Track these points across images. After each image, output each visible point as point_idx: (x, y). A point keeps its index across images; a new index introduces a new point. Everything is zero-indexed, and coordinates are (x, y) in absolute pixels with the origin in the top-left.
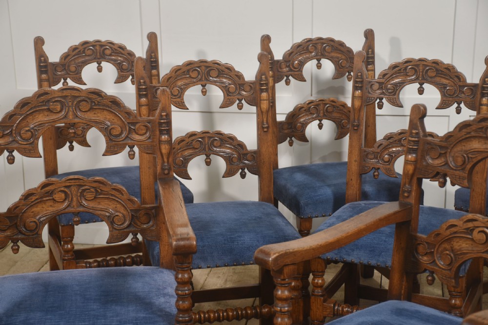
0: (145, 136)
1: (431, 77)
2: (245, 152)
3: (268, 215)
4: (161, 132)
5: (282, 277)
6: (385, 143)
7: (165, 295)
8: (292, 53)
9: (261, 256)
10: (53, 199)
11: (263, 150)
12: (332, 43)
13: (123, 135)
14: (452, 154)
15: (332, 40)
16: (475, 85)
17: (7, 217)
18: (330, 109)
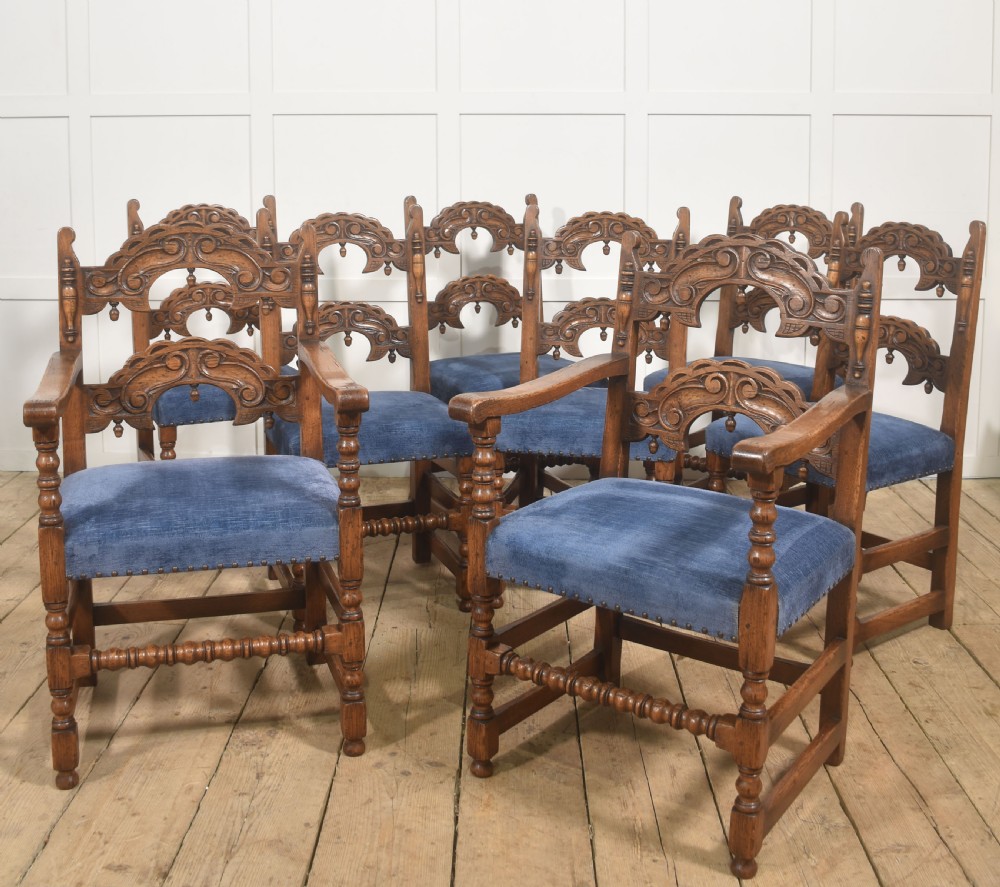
0: (283, 285)
1: (617, 234)
2: (394, 328)
4: (304, 280)
5: (484, 435)
6: (567, 314)
7: (318, 481)
8: (440, 219)
10: (166, 367)
11: (417, 327)
12: (489, 209)
13: (257, 281)
14: (676, 288)
15: (489, 205)
16: (668, 242)
17: (109, 389)
18: (489, 288)
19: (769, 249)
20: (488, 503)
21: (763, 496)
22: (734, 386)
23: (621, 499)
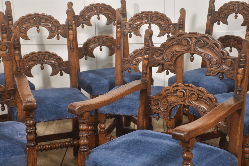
0: (6, 51)
1: (154, 21)
2: (62, 62)
3: (75, 93)
4: (15, 49)
5: (83, 119)
6: (133, 55)
7: (20, 134)
8: (84, 11)
9: (71, 108)
11: (72, 61)
14: (166, 54)
15: (104, 5)
16: (176, 24)
18: (105, 40)
19: (202, 38)
20: (86, 145)
21: (186, 149)
22: (188, 95)
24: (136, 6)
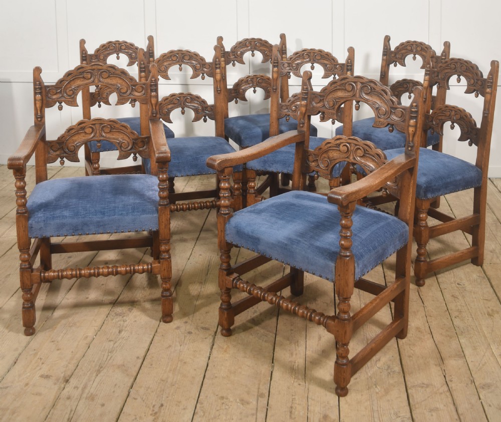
0: (142, 93)
1: (318, 60)
2: (206, 106)
3: (221, 144)
4: (152, 91)
5: (224, 175)
6: (292, 99)
7: (152, 190)
8: (236, 47)
9: (210, 162)
10: (85, 132)
11: (218, 104)
12: (261, 42)
13: (128, 93)
14: (327, 100)
15: (261, 40)
16: (343, 64)
17: (57, 143)
18: (260, 81)
19: (369, 84)
20: (226, 207)
21: (345, 215)
22: (353, 150)
23: (294, 205)
24: (298, 41)
